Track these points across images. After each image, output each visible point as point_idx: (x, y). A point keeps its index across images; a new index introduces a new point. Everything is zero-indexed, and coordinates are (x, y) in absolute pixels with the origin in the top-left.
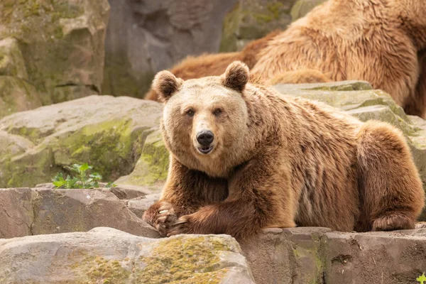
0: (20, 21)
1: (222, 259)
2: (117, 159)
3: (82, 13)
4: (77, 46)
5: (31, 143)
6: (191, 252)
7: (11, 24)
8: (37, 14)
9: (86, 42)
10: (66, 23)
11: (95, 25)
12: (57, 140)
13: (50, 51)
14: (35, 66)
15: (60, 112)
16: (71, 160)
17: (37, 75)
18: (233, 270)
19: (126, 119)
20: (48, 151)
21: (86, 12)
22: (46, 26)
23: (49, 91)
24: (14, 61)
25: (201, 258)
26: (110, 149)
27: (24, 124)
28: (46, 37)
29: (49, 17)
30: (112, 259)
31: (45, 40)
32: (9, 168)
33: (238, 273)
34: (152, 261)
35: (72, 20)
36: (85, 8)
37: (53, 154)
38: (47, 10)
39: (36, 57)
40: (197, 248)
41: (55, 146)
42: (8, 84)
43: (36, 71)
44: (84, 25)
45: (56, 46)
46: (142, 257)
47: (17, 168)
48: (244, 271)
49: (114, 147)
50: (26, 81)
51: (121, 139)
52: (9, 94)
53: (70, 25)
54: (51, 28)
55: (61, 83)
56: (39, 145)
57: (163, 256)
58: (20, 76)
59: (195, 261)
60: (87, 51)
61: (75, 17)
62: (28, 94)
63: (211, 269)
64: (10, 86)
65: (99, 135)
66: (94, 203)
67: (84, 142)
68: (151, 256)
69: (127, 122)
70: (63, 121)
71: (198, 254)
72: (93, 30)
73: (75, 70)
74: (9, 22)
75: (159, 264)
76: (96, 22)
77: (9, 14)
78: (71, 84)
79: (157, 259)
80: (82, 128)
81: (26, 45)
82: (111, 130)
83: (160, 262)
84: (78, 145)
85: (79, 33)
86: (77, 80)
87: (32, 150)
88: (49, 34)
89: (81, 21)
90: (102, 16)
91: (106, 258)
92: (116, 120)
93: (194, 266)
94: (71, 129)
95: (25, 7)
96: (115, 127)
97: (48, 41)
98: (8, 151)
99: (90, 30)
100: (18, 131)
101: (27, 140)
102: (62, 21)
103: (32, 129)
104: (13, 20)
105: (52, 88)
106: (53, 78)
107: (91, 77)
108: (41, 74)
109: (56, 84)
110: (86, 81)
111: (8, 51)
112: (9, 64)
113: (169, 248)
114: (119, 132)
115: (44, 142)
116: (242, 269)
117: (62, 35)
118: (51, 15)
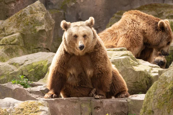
0: (22, 27)
1: (40, 109)
2: (43, 74)
3: (43, 24)
4: (41, 35)
5: (16, 68)
6: (30, 106)
7: (19, 28)
8: (28, 25)
9: (44, 34)
10: (38, 28)
11: (48, 28)
12: (24, 67)
13: (32, 37)
14: (27, 42)
15: (27, 58)
16: (28, 74)
17: (28, 45)
18: (43, 112)
19: (46, 60)
20: (21, 71)
21: (45, 24)
22: (31, 29)
23: (32, 50)
24: (19, 40)
25: (34, 108)
26: (41, 70)
27: (14, 62)
28: (31, 32)
29: (32, 26)
30: (4, 108)
31: (30, 33)
32: (8, 76)
33: (44, 113)
34: (17, 109)
35: (40, 27)
36: (44, 23)
37: (22, 71)
38: (31, 23)
39: (27, 39)
40: (33, 105)
41: (23, 69)
42: (17, 48)
43: (27, 44)
44: (44, 28)
45: (34, 35)
46: (14, 108)
47: (11, 76)
48: (47, 113)
49: (42, 69)
50: (23, 47)
51: (44, 67)
52: (17, 51)
53: (39, 28)
54: (33, 29)
55: (35, 48)
56: (19, 68)
57: (21, 108)
58: (21, 45)
59: (31, 109)
60: (45, 37)
61: (41, 26)
62: (24, 51)
63: (36, 112)
64: (18, 49)
65: (37, 65)
66: (15, 89)
67: (33, 68)
68: (17, 108)
69: (46, 61)
70: (27, 60)
71: (33, 107)
72: (47, 30)
73: (40, 43)
74: (18, 28)
75: (20, 110)
76: (48, 27)
77: (19, 25)
78: (39, 48)
79: (19, 109)
80: (32, 63)
81: (24, 35)
82: (41, 64)
83: (20, 109)
84: (31, 68)
85: (42, 31)
86: (41, 47)
87: (16, 70)
88: (32, 31)
89: (43, 27)
90: (51, 25)
91: (2, 108)
92: (43, 61)
93: (31, 111)
94: (29, 63)
95: (24, 22)
96: (42, 63)
97: (31, 34)
98: (8, 71)
99: (46, 30)
100: (12, 64)
101: (15, 67)
102: (36, 27)
103: (17, 63)
104: (20, 27)
105: (33, 49)
106: (33, 46)
107: (46, 45)
108: (29, 44)
109: (34, 48)
110: (44, 47)
111: (17, 37)
112: (17, 41)
113: (24, 105)
114: (44, 64)
115: (20, 68)
116: (46, 112)
117: (36, 32)
118: (33, 25)
